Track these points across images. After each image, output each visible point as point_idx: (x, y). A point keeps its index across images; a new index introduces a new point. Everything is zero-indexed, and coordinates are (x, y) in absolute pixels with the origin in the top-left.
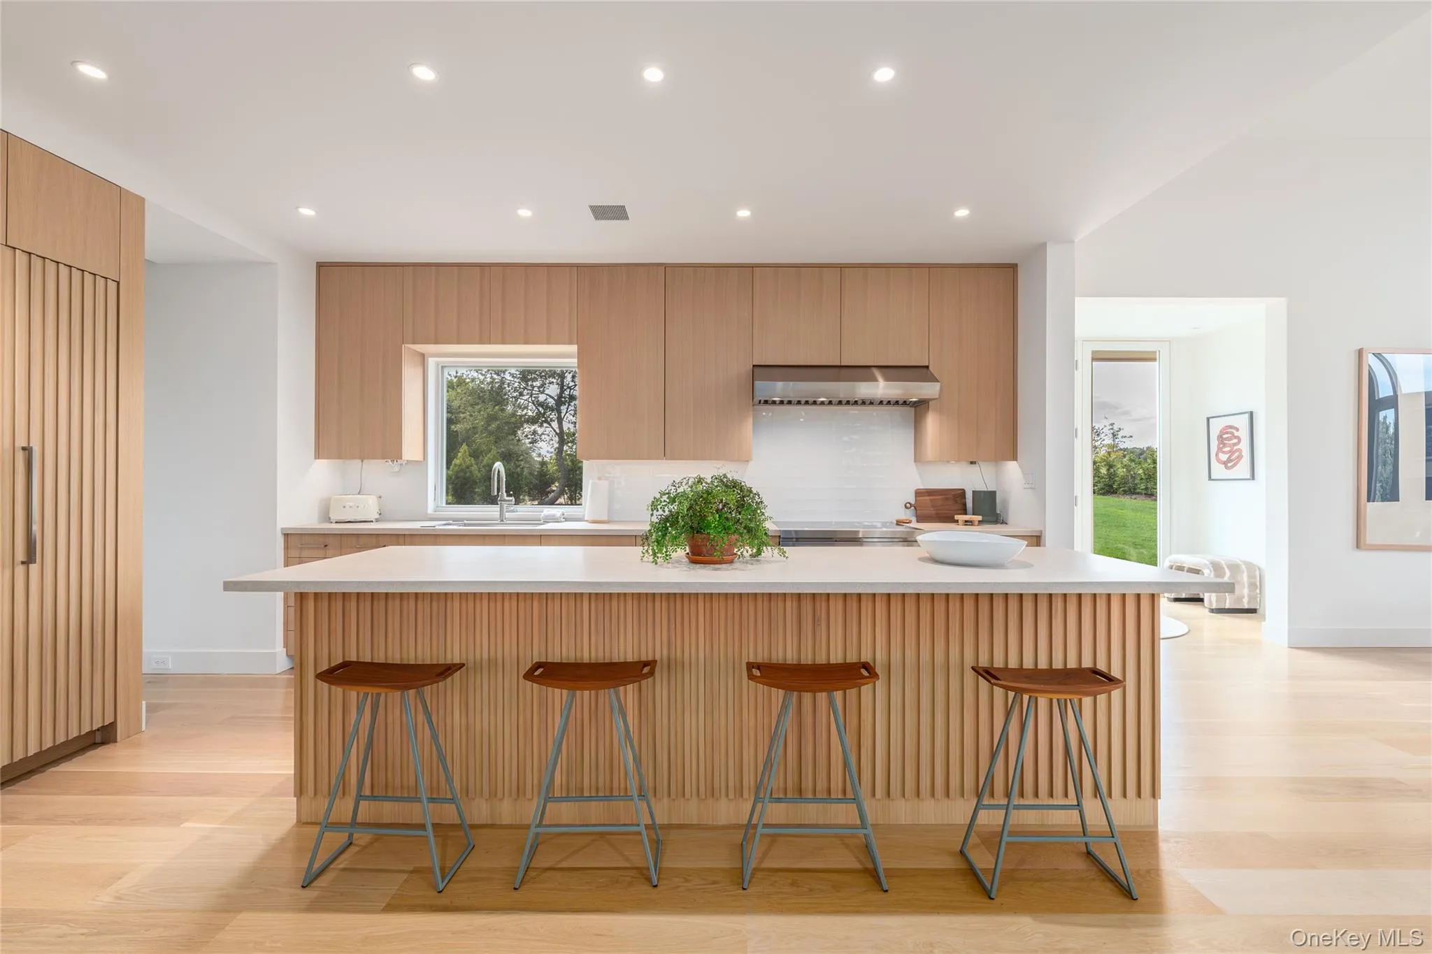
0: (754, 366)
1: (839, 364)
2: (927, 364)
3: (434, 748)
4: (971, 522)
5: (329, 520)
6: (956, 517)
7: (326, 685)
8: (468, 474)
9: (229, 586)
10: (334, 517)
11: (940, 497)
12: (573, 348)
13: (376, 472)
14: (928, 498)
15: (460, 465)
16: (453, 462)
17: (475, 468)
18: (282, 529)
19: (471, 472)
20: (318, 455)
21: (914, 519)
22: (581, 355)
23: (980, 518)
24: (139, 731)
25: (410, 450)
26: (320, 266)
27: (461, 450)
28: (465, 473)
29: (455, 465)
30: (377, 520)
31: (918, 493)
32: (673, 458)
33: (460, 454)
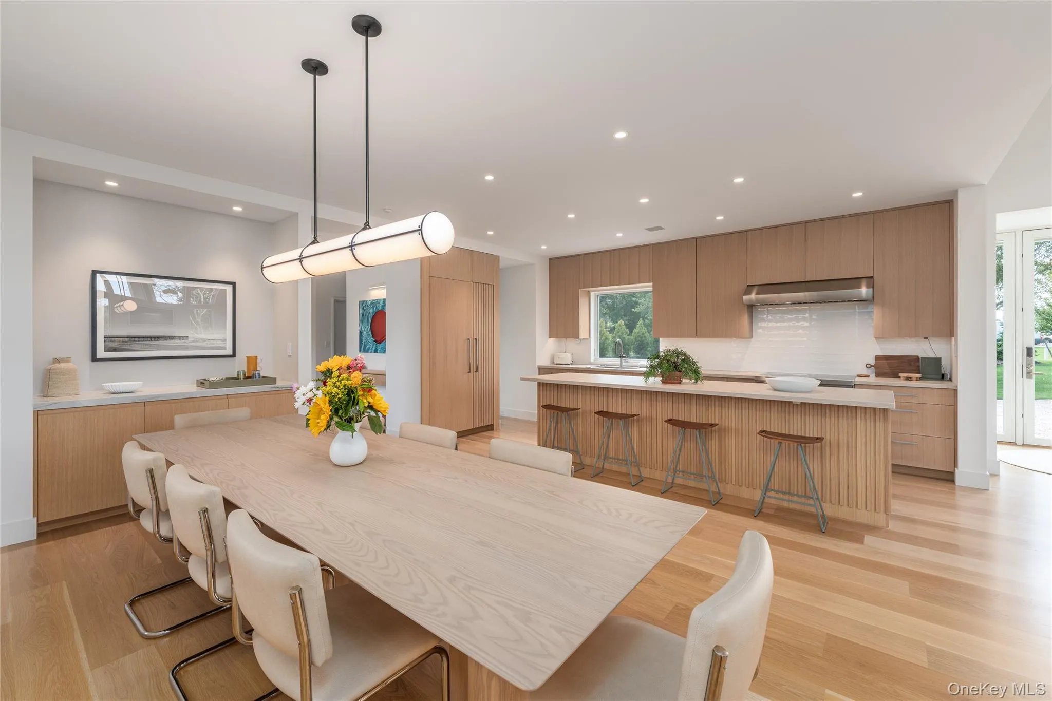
0: (748, 286)
1: (804, 280)
2: (872, 275)
3: (570, 429)
4: (910, 378)
5: (554, 363)
6: (900, 375)
7: (545, 410)
8: (643, 339)
9: (522, 379)
10: (556, 362)
11: (896, 361)
12: (651, 284)
13: (571, 344)
14: (885, 361)
15: (638, 333)
16: (634, 331)
17: (647, 335)
18: (538, 366)
19: (645, 337)
20: (550, 337)
21: (873, 376)
22: (654, 286)
23: (919, 375)
24: (499, 429)
25: (583, 334)
26: (550, 259)
27: (639, 323)
28: (642, 338)
29: (635, 333)
30: (571, 364)
31: (878, 358)
32: (701, 337)
33: (638, 325)
